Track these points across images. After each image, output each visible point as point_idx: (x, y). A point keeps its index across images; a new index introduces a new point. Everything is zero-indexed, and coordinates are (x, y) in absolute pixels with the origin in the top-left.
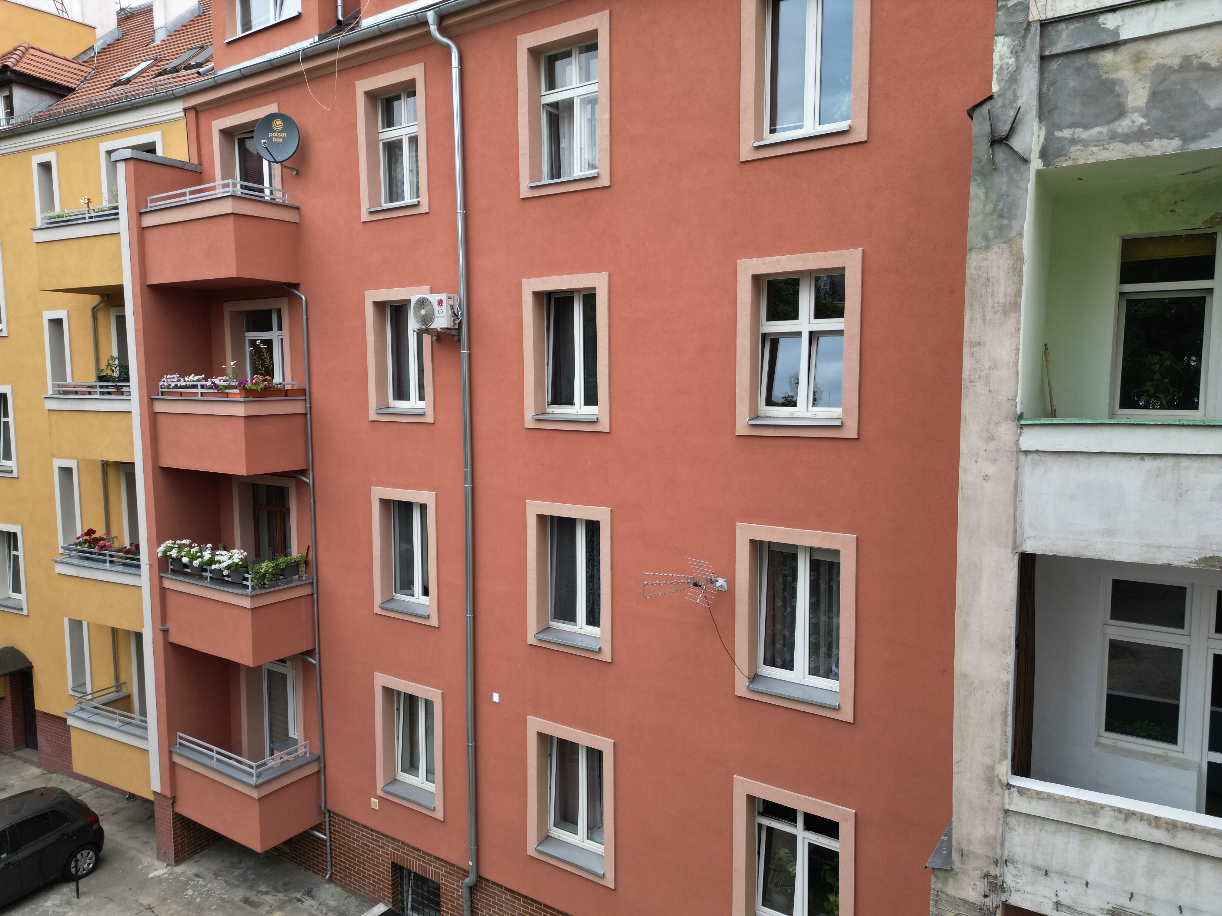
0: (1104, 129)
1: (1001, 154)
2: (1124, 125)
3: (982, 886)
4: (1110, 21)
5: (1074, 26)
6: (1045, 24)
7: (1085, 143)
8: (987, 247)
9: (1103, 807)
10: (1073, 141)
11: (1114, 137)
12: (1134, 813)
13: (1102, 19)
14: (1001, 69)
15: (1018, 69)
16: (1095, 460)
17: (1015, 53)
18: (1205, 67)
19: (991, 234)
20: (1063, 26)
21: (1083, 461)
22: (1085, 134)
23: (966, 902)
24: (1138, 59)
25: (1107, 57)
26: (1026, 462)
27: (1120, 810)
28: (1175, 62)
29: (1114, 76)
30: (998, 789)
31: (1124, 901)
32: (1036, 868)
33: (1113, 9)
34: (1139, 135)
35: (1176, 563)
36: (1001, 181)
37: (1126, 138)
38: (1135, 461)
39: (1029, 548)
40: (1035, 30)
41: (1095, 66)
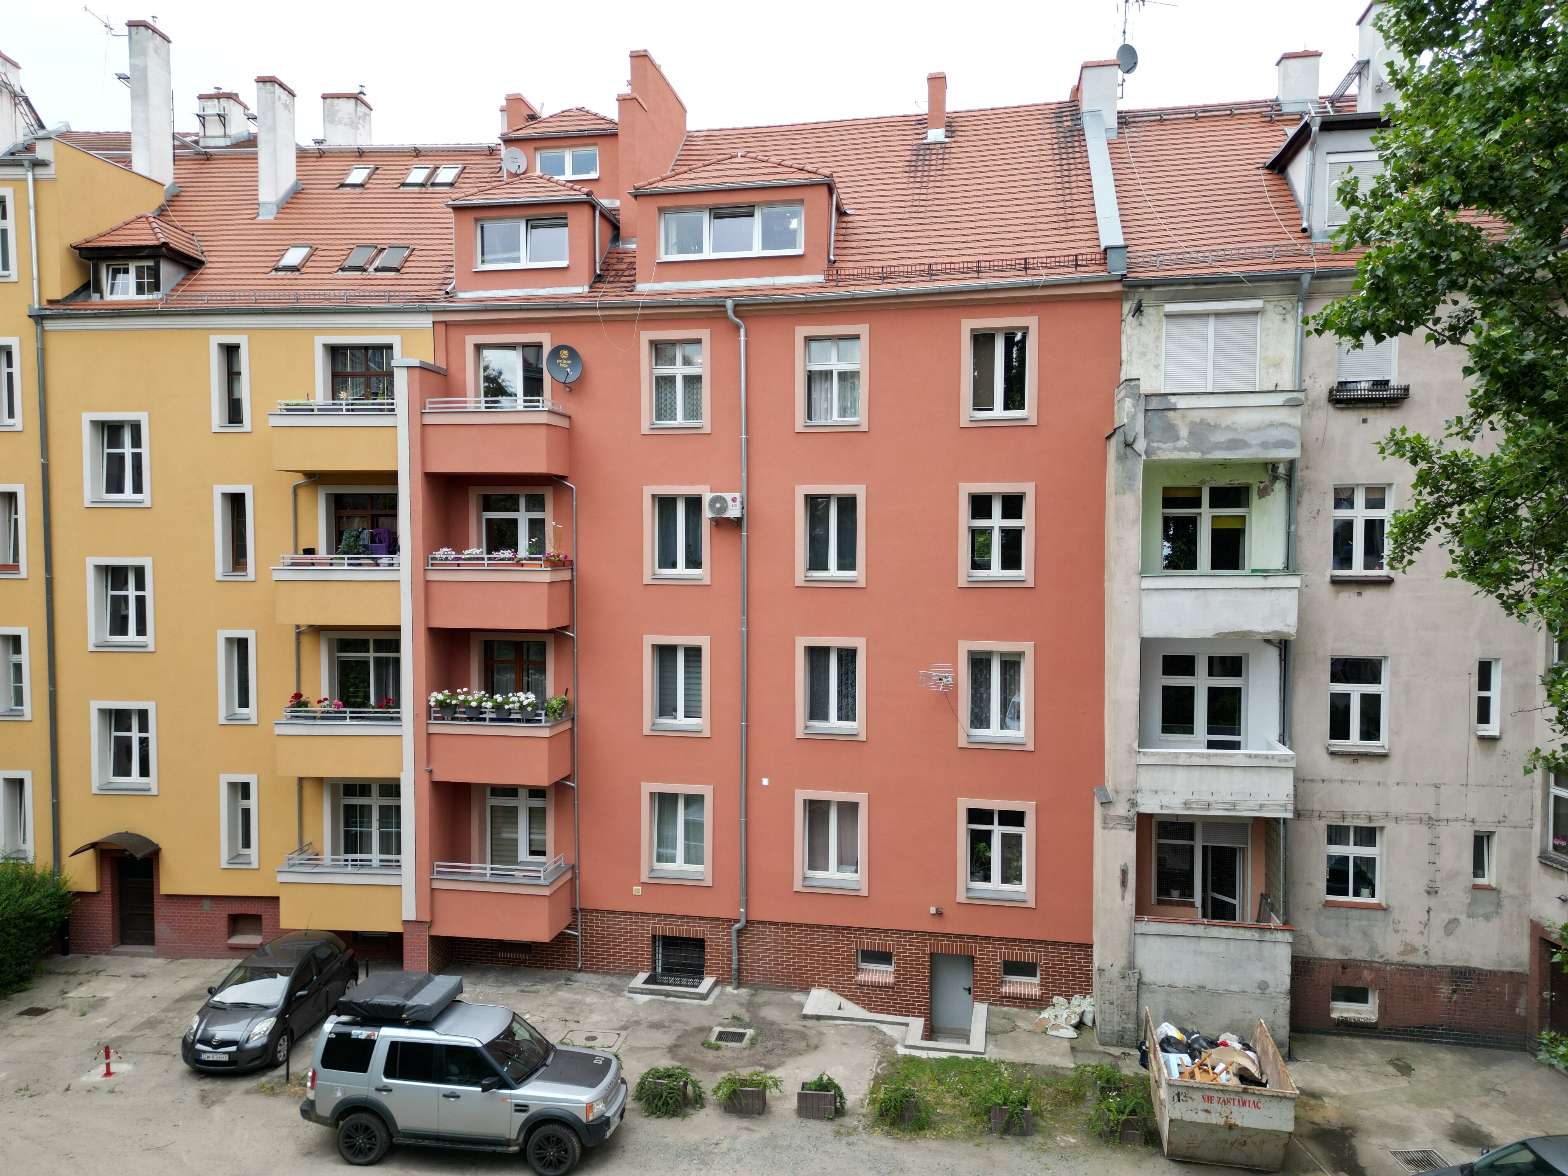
0: (1171, 445)
1: (1129, 451)
2: (1179, 444)
3: (1127, 806)
4: (1173, 399)
5: (1158, 398)
6: (1146, 396)
7: (1164, 450)
8: (1124, 493)
9: (1180, 753)
10: (1159, 448)
11: (1175, 449)
12: (1193, 753)
13: (1169, 397)
14: (1128, 413)
15: (1136, 414)
16: (1173, 592)
17: (1135, 407)
18: (1209, 424)
19: (1125, 487)
20: (1153, 397)
21: (1167, 593)
22: (1163, 446)
23: (1119, 816)
24: (1184, 417)
25: (1171, 414)
26: (1144, 593)
27: (1187, 753)
28: (1198, 420)
29: (1174, 422)
30: (1134, 755)
31: (1190, 797)
32: (1151, 791)
33: (1174, 394)
34: (1184, 449)
35: (1206, 636)
36: (1129, 463)
37: (1181, 450)
38: (1188, 592)
39: (1147, 634)
40: (1143, 397)
41: (1167, 417)
